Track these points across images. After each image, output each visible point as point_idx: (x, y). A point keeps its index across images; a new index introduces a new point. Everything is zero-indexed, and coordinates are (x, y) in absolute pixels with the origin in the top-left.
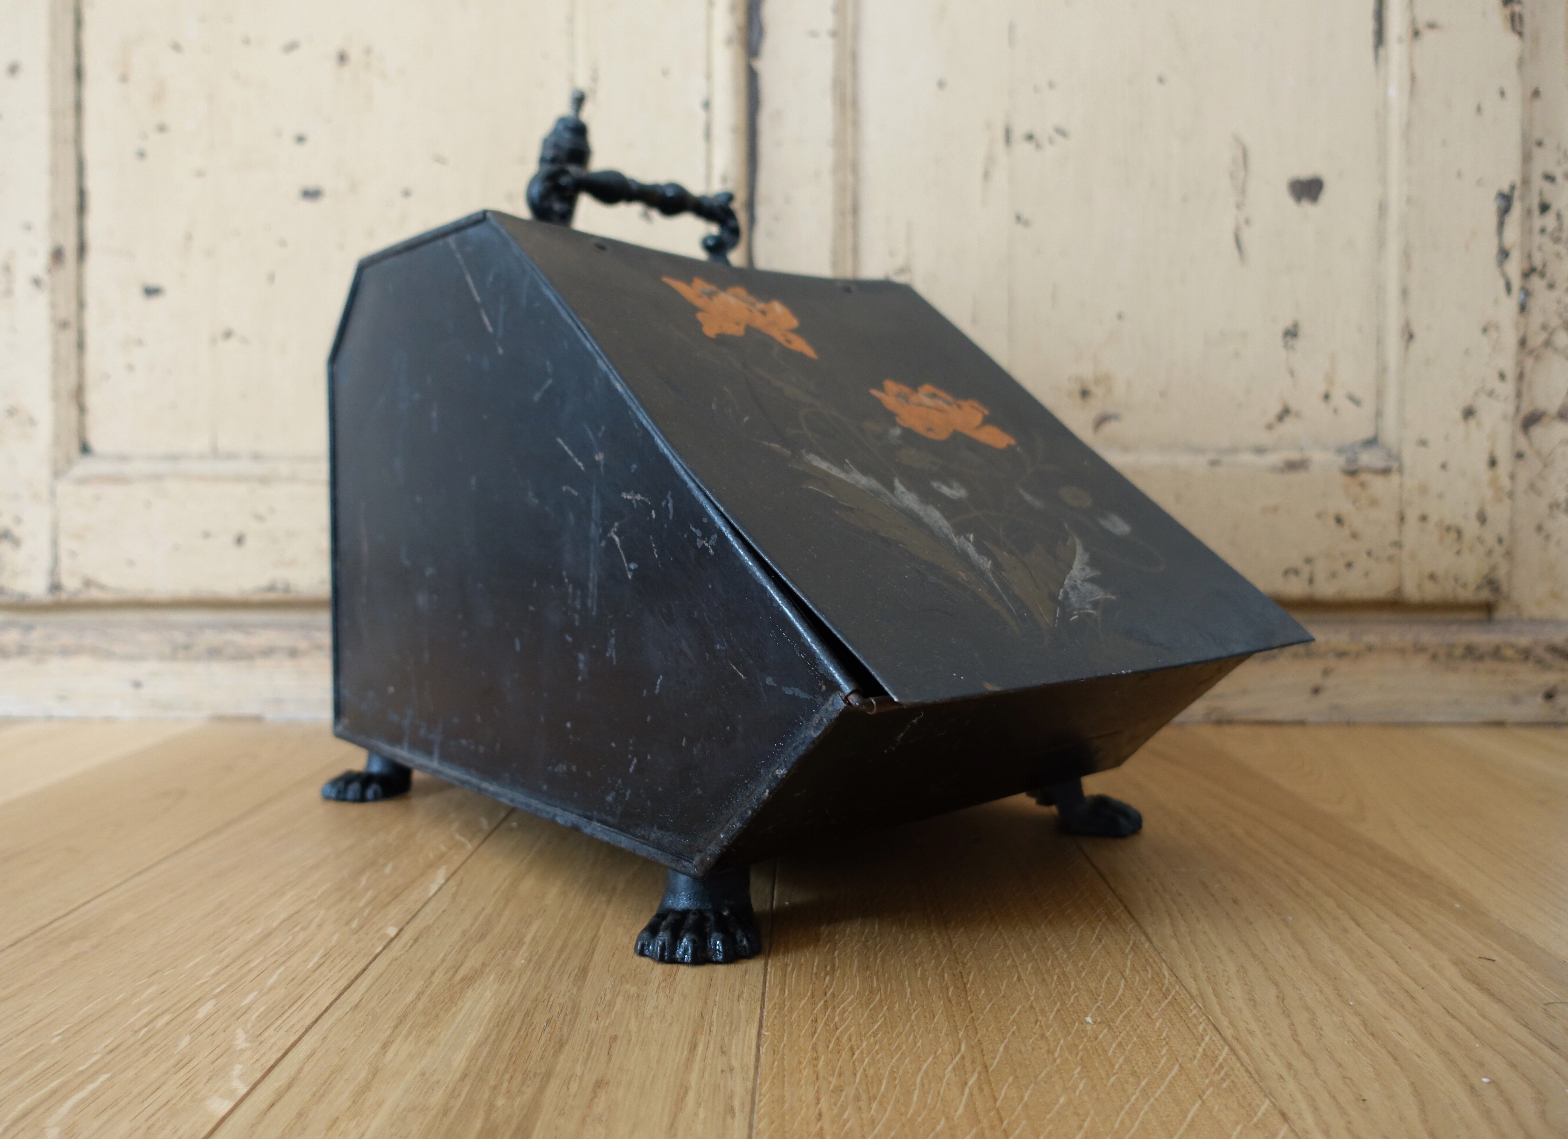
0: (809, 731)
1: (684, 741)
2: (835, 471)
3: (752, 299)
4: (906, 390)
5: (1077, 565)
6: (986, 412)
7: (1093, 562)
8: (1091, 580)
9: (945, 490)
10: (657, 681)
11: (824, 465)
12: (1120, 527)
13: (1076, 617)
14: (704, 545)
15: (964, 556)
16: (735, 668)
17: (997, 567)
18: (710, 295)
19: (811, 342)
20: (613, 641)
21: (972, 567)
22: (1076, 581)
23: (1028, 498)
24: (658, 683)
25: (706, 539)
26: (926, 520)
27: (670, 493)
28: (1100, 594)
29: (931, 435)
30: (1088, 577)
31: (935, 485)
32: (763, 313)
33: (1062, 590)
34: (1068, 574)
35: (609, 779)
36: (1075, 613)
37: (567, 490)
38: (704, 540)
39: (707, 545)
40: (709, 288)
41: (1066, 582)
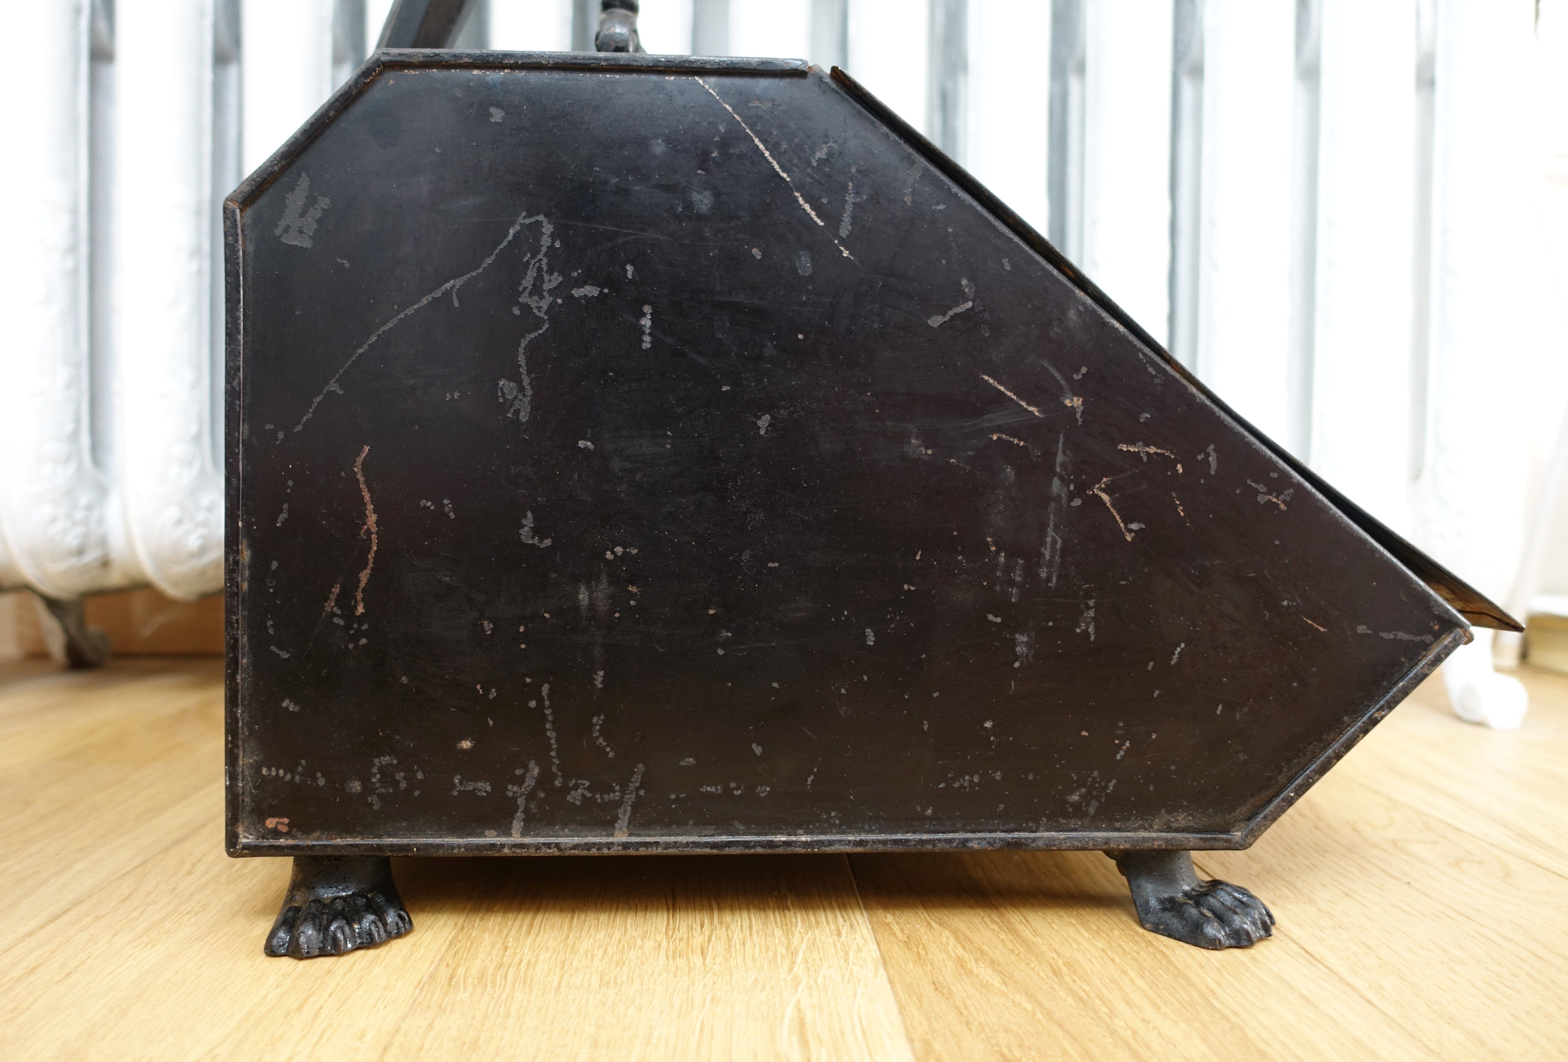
1: (1220, 708)
10: (1175, 650)
14: (1270, 500)
16: (1310, 622)
20: (1090, 613)
24: (1176, 652)
25: (1275, 494)
27: (1212, 446)
35: (1073, 775)
37: (999, 438)
38: (1271, 495)
39: (1275, 500)
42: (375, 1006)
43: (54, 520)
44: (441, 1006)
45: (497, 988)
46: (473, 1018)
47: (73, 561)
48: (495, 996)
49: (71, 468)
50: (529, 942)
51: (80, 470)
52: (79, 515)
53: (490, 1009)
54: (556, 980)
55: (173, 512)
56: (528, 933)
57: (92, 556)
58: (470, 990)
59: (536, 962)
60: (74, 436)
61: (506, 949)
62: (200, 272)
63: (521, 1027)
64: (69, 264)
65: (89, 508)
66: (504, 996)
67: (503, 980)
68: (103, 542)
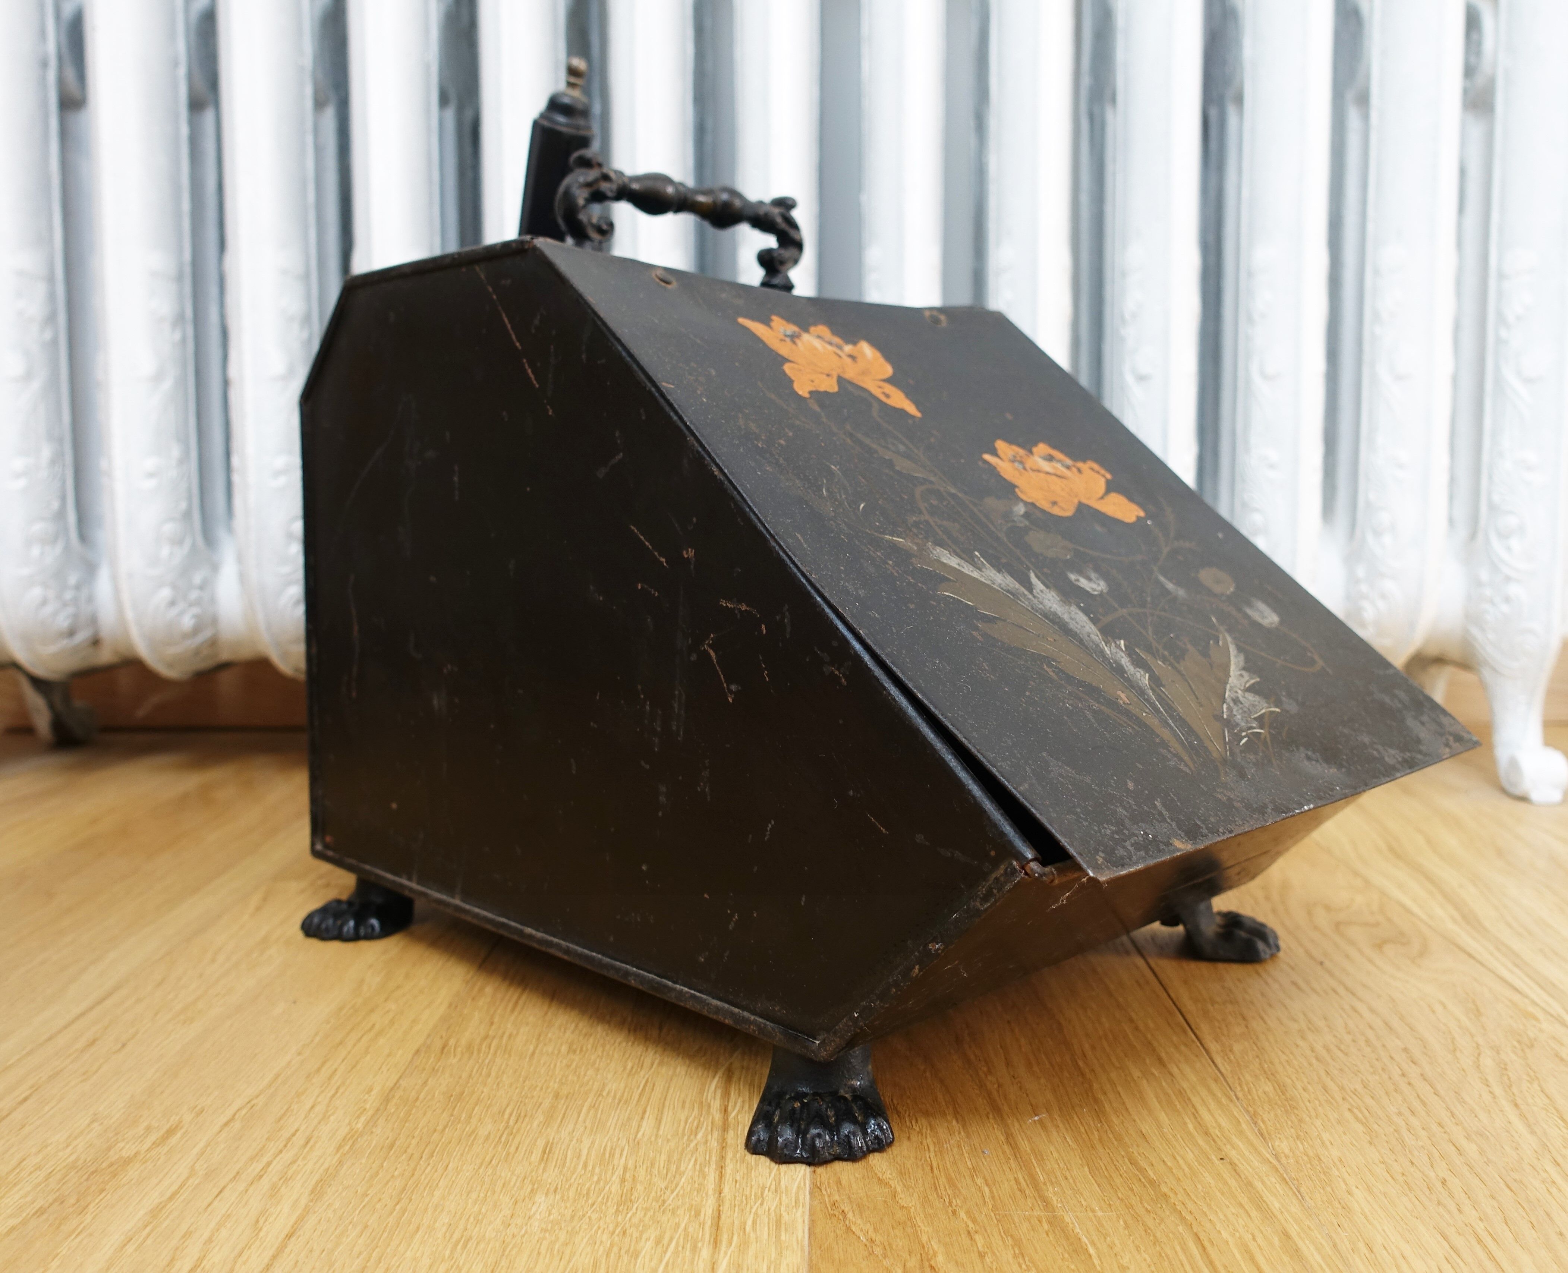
0: (973, 901)
1: (803, 899)
2: (967, 569)
3: (837, 340)
4: (1021, 452)
5: (1234, 670)
6: (1109, 476)
7: (1249, 667)
8: (1250, 689)
9: (1083, 583)
10: (768, 826)
11: (953, 562)
12: (1268, 617)
13: (1246, 739)
14: (833, 672)
15: (1119, 670)
16: (874, 820)
17: (1155, 681)
18: (793, 338)
19: (910, 394)
20: (706, 773)
21: (1131, 685)
22: (1236, 692)
23: (1170, 586)
24: (768, 828)
25: (836, 665)
26: (1072, 625)
27: (786, 607)
28: (1264, 708)
29: (1056, 511)
30: (1247, 686)
31: (1072, 577)
32: (852, 357)
33: (1225, 706)
34: (1227, 683)
36: (1244, 734)
37: (643, 588)
38: (833, 666)
39: (837, 673)
40: (792, 329)
41: (1227, 695)
42: (380, 1069)
43: (44, 602)
44: (434, 1069)
45: (482, 1055)
46: (460, 1077)
47: (65, 643)
48: (480, 1061)
49: (59, 548)
50: (513, 1018)
51: (67, 549)
52: (69, 595)
53: (475, 1070)
54: (531, 1048)
55: (166, 593)
56: (513, 1011)
57: (81, 636)
58: (459, 1056)
59: (517, 1034)
60: (61, 515)
61: (492, 1024)
62: (184, 341)
63: (498, 1084)
64: (48, 335)
65: (78, 587)
66: (487, 1061)
67: (487, 1049)
68: (93, 620)
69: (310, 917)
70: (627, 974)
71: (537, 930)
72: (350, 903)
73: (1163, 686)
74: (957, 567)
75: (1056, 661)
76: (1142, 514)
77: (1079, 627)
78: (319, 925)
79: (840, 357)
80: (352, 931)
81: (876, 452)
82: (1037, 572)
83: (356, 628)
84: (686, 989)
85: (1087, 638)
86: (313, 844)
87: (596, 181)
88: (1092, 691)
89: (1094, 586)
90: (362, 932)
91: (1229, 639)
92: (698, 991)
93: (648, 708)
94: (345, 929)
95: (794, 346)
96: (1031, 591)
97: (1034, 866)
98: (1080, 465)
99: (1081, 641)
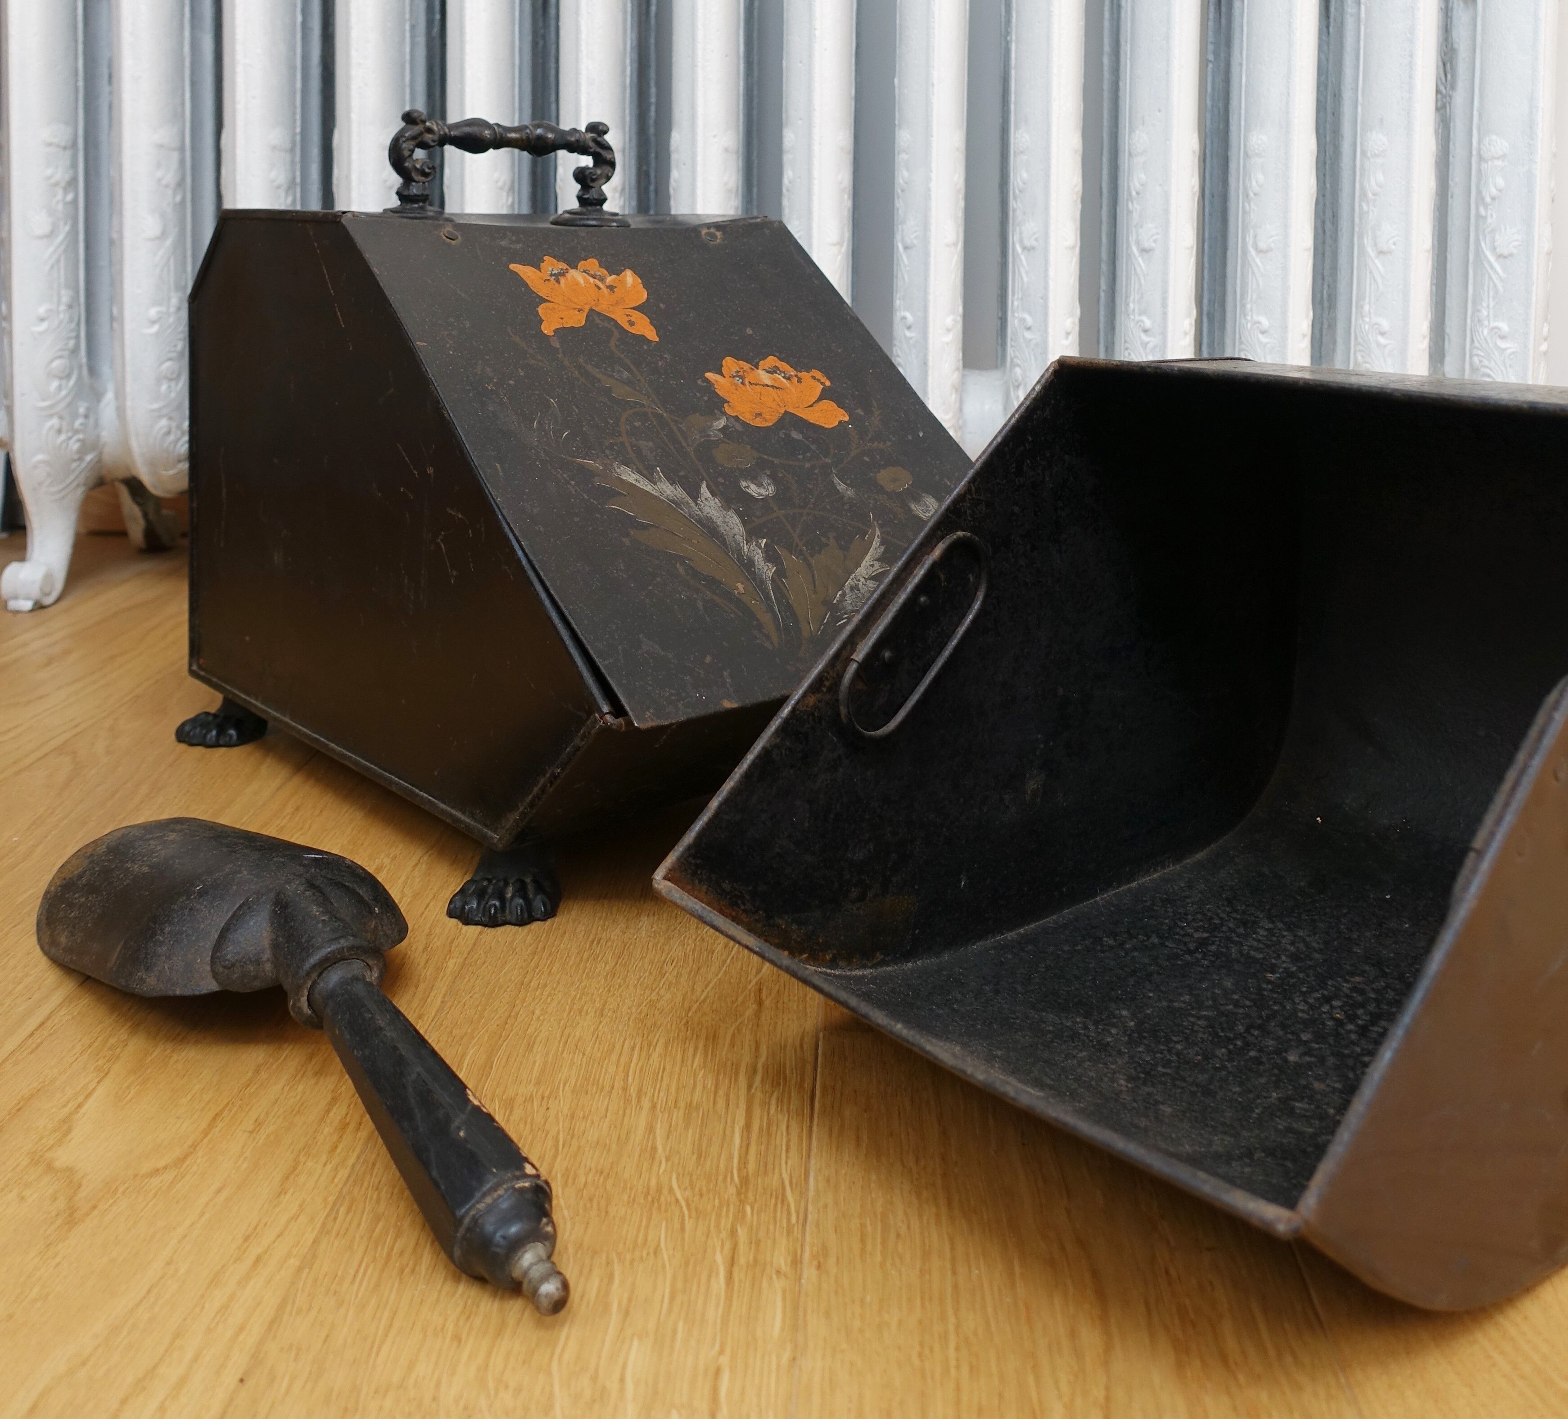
2: (643, 485)
3: (602, 272)
4: (746, 366)
5: (867, 561)
6: (828, 384)
7: (886, 556)
8: (873, 576)
9: (752, 489)
11: (631, 477)
12: (931, 509)
13: (844, 621)
14: (506, 570)
15: (748, 565)
17: (781, 573)
18: (559, 276)
19: (655, 319)
21: (753, 578)
22: (859, 580)
23: (842, 487)
25: (508, 566)
26: (721, 529)
27: (483, 519)
29: (758, 423)
30: (872, 574)
31: (744, 485)
32: (611, 288)
33: (840, 593)
34: (853, 573)
36: (845, 616)
37: (404, 492)
39: (508, 571)
40: (560, 267)
41: (847, 583)
69: (183, 725)
70: (391, 782)
71: (338, 745)
72: (215, 716)
73: (786, 578)
74: (633, 482)
75: (689, 559)
76: (847, 419)
77: (728, 529)
78: (189, 733)
79: (599, 288)
80: (214, 739)
81: (599, 381)
82: (711, 483)
83: (224, 491)
84: (426, 795)
85: (731, 539)
86: (190, 665)
87: (421, 134)
88: (713, 583)
89: (762, 491)
90: (221, 742)
91: (878, 533)
92: (434, 797)
93: (406, 581)
94: (209, 737)
95: (557, 284)
96: (695, 499)
97: (608, 718)
98: (803, 375)
99: (723, 541)
